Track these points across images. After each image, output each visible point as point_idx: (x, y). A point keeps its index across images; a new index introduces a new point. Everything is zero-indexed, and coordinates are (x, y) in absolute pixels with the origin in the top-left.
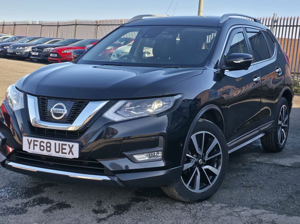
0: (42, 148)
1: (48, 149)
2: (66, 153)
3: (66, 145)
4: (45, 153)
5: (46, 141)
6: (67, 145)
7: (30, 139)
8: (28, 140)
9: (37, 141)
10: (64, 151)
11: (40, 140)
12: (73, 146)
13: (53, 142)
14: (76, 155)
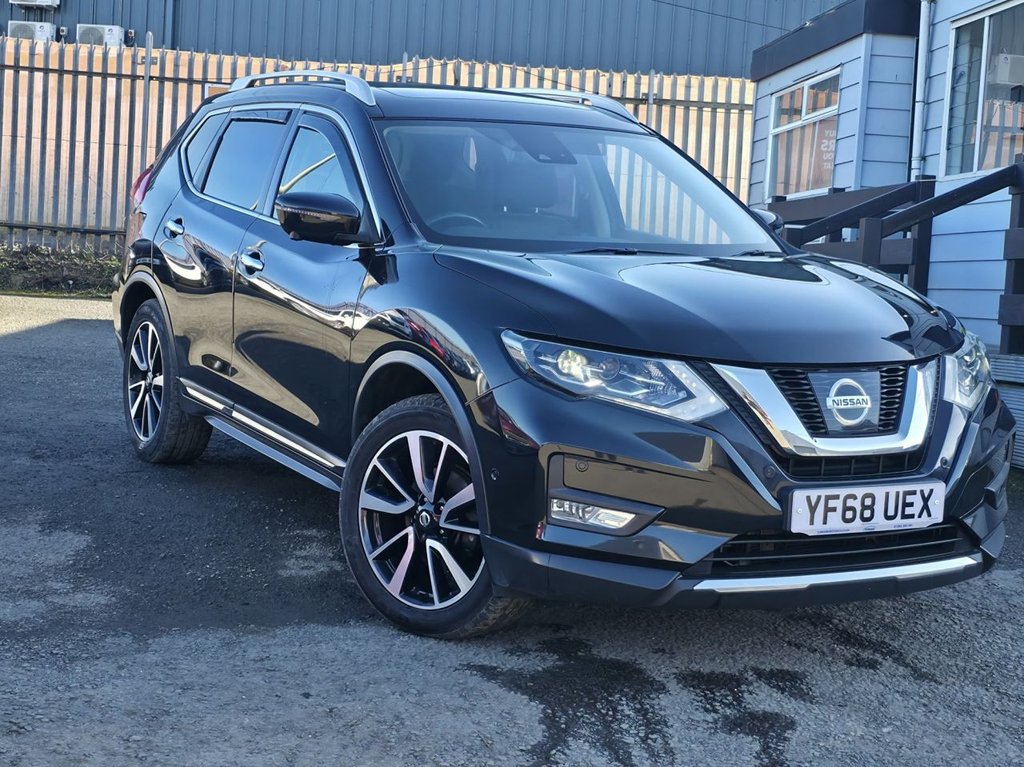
0: (849, 515)
1: (867, 514)
2: (912, 516)
3: (914, 493)
4: (858, 526)
5: (860, 491)
6: (918, 493)
7: (814, 494)
8: (808, 498)
9: (837, 497)
10: (908, 511)
11: (843, 492)
12: (932, 491)
13: (879, 491)
14: (938, 515)
